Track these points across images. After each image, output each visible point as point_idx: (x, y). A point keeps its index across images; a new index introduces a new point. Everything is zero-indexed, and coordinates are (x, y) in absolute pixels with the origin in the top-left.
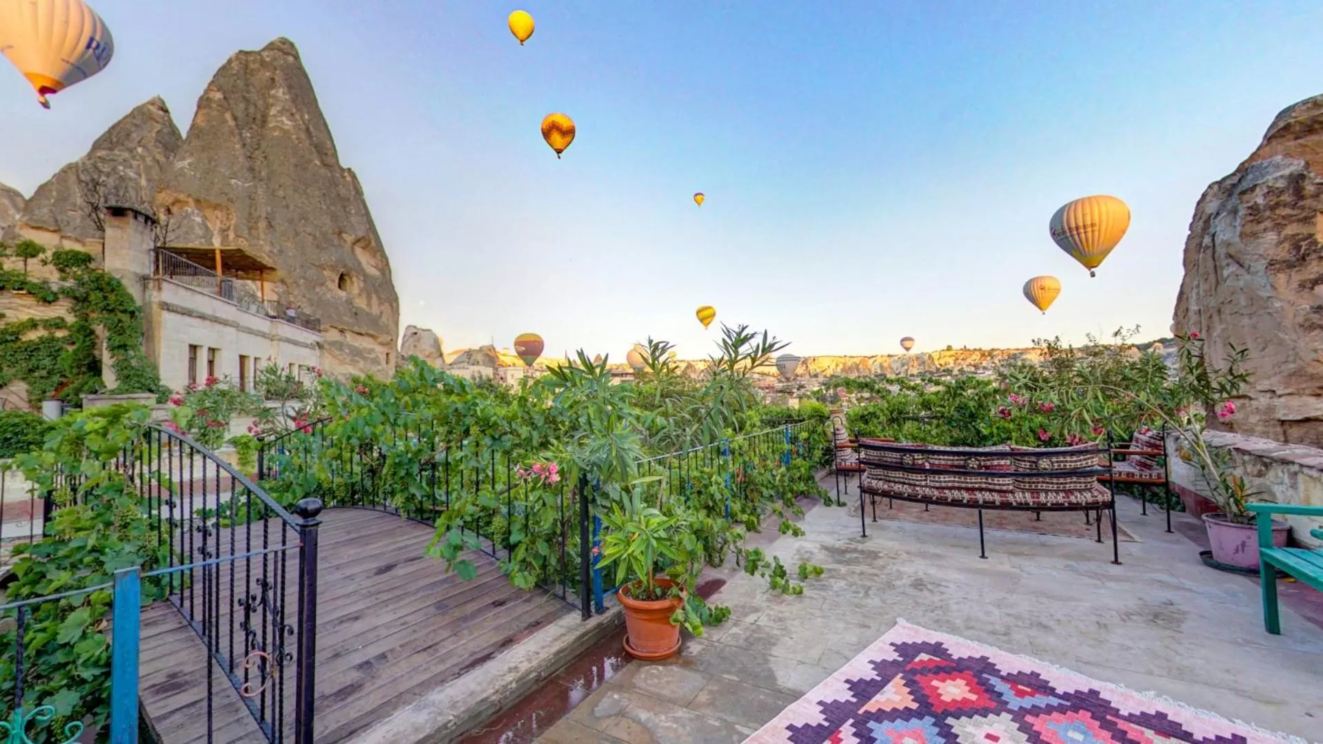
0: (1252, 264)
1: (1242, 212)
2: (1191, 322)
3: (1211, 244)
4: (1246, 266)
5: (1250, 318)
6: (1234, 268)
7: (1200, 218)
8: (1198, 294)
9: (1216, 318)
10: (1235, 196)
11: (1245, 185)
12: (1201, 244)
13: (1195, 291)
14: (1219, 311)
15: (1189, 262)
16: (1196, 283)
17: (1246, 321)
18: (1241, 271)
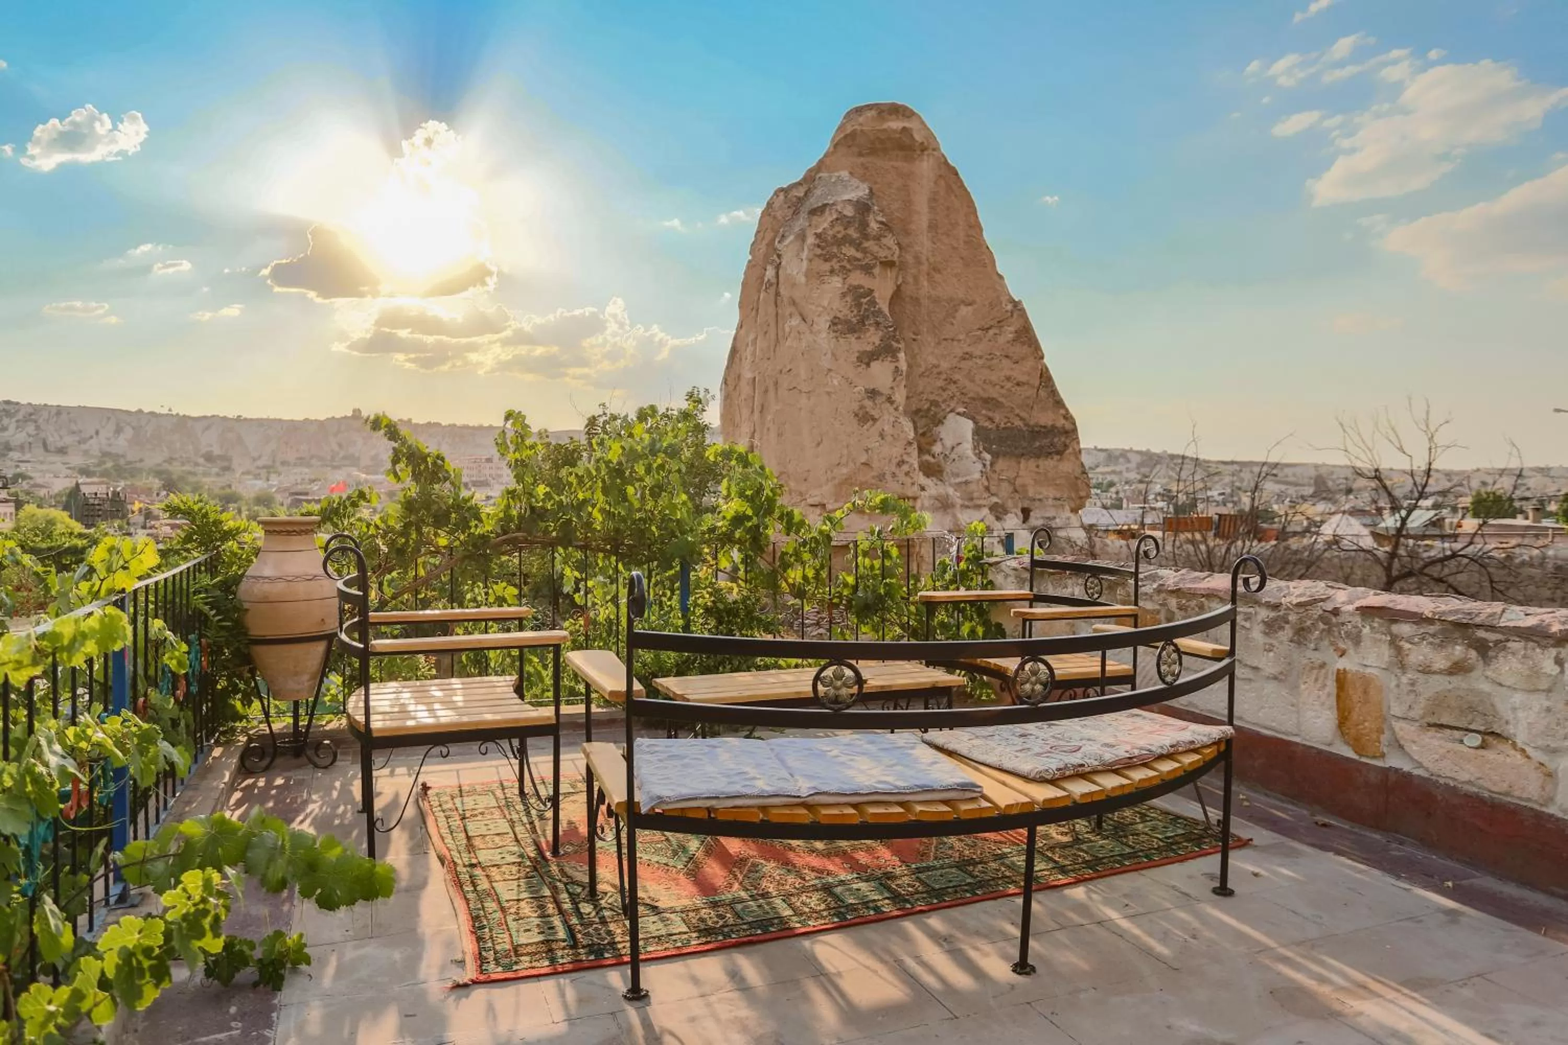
0: (816, 319)
1: (811, 240)
2: (743, 397)
3: (774, 280)
4: (809, 320)
5: (809, 399)
6: (795, 321)
7: (763, 238)
8: (754, 354)
9: (771, 394)
10: (803, 215)
11: (814, 202)
12: (762, 278)
13: (750, 349)
14: (776, 383)
15: (748, 305)
16: (752, 337)
17: (803, 401)
18: (803, 327)
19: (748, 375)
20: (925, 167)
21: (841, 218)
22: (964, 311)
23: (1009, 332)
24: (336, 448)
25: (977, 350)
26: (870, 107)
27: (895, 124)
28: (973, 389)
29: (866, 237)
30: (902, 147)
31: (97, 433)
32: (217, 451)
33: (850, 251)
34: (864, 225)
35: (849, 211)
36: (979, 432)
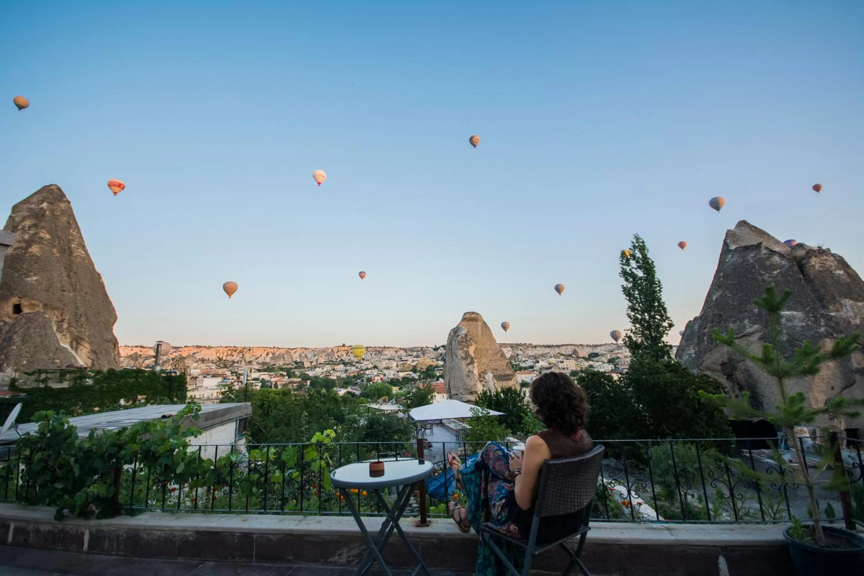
19: (448, 366)
20: (480, 323)
21: (462, 337)
22: (490, 351)
23: (499, 355)
24: (337, 357)
25: (493, 359)
26: (468, 313)
27: (473, 316)
28: (493, 367)
29: (467, 341)
30: (475, 320)
31: (261, 356)
32: (298, 360)
33: (464, 344)
34: (467, 339)
35: (463, 336)
36: (494, 376)
